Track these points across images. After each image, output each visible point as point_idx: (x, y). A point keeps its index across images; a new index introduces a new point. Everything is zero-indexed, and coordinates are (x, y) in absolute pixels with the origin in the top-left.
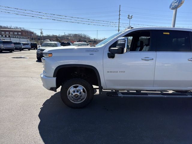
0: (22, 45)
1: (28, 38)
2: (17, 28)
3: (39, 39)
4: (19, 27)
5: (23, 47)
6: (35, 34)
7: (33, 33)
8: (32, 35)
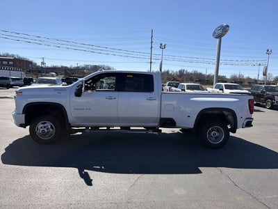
0: (10, 80)
1: (23, 70)
2: (7, 55)
3: (40, 72)
4: (10, 54)
5: (12, 83)
6: (35, 64)
7: (31, 63)
8: (30, 65)
